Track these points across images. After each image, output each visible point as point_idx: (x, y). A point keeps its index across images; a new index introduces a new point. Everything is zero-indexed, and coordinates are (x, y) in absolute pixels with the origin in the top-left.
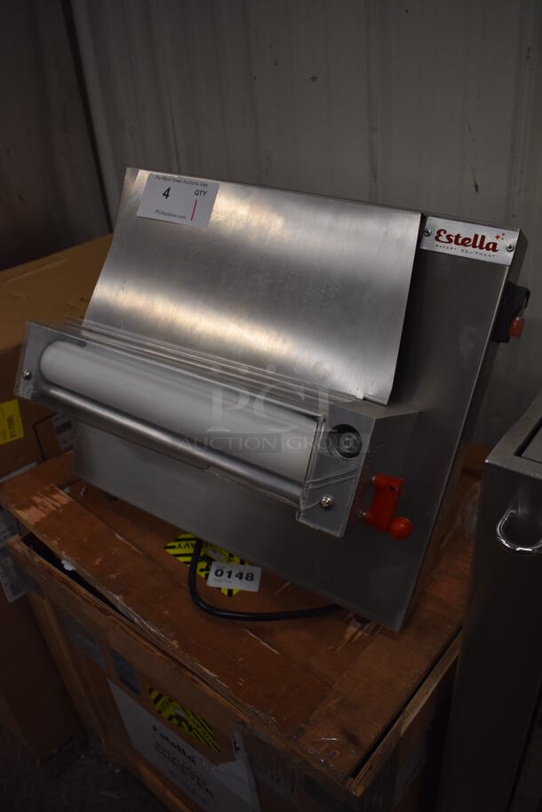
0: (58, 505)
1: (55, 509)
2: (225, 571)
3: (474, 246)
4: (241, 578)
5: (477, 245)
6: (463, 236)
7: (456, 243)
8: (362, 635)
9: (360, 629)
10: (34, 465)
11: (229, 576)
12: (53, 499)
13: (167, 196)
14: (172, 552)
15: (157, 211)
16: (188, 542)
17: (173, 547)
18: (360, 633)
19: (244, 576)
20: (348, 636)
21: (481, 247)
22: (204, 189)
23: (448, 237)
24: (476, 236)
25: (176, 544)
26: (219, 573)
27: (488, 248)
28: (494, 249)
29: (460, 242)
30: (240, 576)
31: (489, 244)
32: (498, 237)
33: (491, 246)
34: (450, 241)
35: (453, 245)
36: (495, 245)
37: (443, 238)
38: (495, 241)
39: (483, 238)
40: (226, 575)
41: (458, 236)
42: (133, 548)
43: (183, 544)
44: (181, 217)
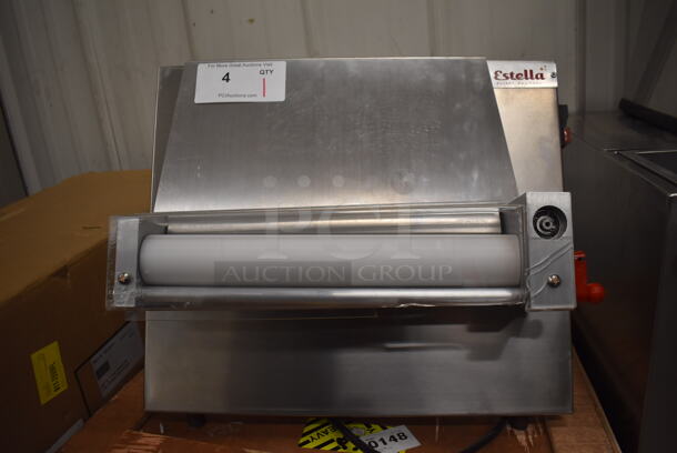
2: (377, 440)
3: (527, 78)
4: (396, 440)
5: (529, 77)
6: (516, 73)
7: (512, 78)
8: (533, 438)
9: (527, 434)
11: (385, 443)
12: (139, 444)
13: (228, 80)
14: (311, 446)
15: (220, 95)
17: (308, 442)
18: (530, 437)
19: (397, 438)
20: (525, 444)
21: (532, 78)
22: (270, 68)
23: (504, 75)
24: (526, 71)
25: (307, 438)
27: (537, 78)
28: (542, 78)
29: (514, 76)
30: (393, 438)
31: (537, 75)
32: (542, 69)
33: (539, 76)
34: (507, 78)
35: (510, 80)
36: (542, 75)
37: (501, 76)
38: (541, 72)
39: (531, 71)
40: (380, 444)
41: (512, 74)
43: (314, 435)
44: (251, 96)
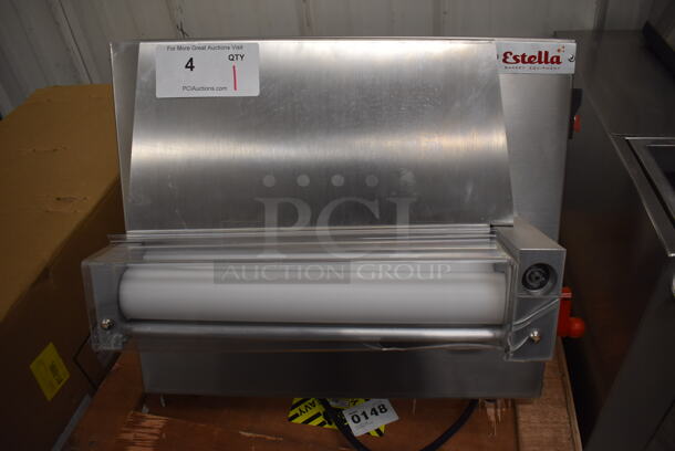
0: (154, 431)
1: (156, 438)
2: (359, 414)
3: (540, 62)
4: (377, 414)
5: (543, 60)
6: (528, 55)
7: (524, 62)
8: (502, 412)
9: (496, 407)
10: (87, 398)
11: (367, 418)
12: (144, 427)
13: (192, 68)
14: (299, 420)
15: (184, 88)
16: (306, 403)
17: (296, 416)
18: (499, 411)
19: (378, 410)
20: (493, 419)
21: (546, 62)
22: (239, 52)
23: (515, 57)
24: (540, 53)
25: (296, 411)
26: (356, 419)
27: (552, 62)
28: (558, 62)
29: (526, 59)
30: (374, 412)
31: (552, 59)
32: (559, 51)
33: (555, 60)
34: (518, 61)
35: (520, 64)
36: (558, 58)
37: (510, 59)
38: (557, 54)
39: (546, 53)
40: (362, 418)
41: (524, 56)
42: (269, 438)
43: (302, 407)
44: (222, 88)
